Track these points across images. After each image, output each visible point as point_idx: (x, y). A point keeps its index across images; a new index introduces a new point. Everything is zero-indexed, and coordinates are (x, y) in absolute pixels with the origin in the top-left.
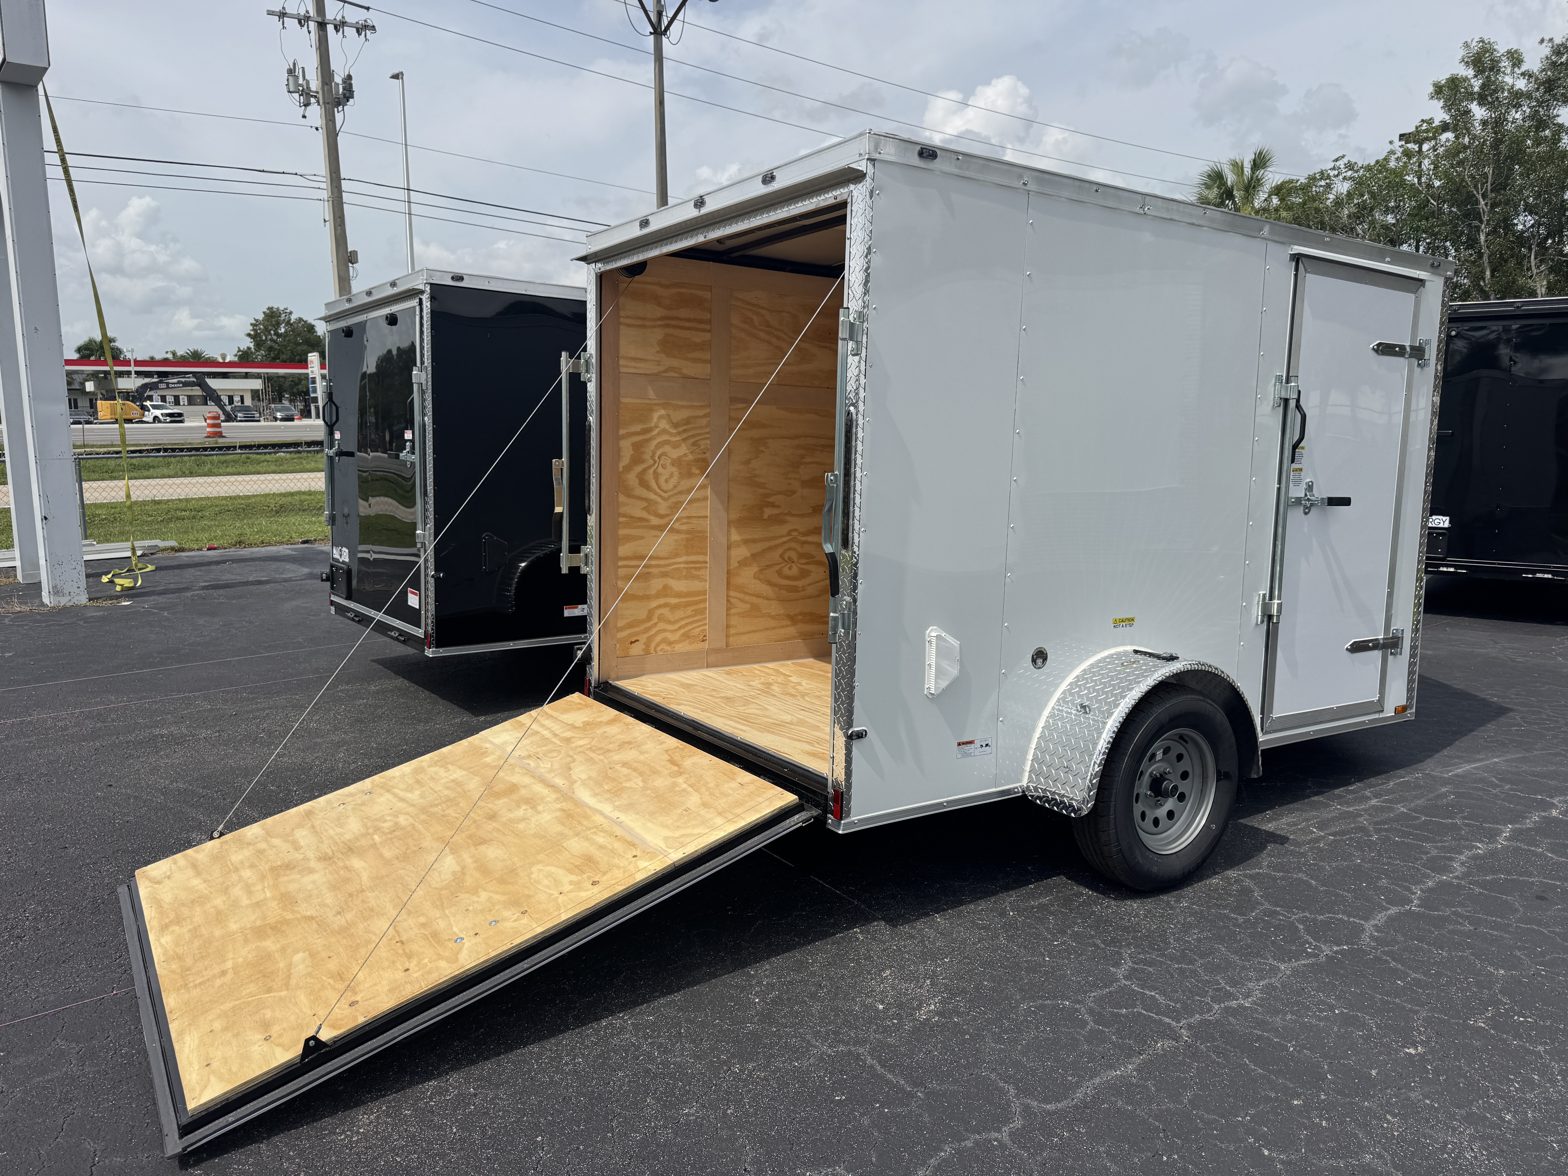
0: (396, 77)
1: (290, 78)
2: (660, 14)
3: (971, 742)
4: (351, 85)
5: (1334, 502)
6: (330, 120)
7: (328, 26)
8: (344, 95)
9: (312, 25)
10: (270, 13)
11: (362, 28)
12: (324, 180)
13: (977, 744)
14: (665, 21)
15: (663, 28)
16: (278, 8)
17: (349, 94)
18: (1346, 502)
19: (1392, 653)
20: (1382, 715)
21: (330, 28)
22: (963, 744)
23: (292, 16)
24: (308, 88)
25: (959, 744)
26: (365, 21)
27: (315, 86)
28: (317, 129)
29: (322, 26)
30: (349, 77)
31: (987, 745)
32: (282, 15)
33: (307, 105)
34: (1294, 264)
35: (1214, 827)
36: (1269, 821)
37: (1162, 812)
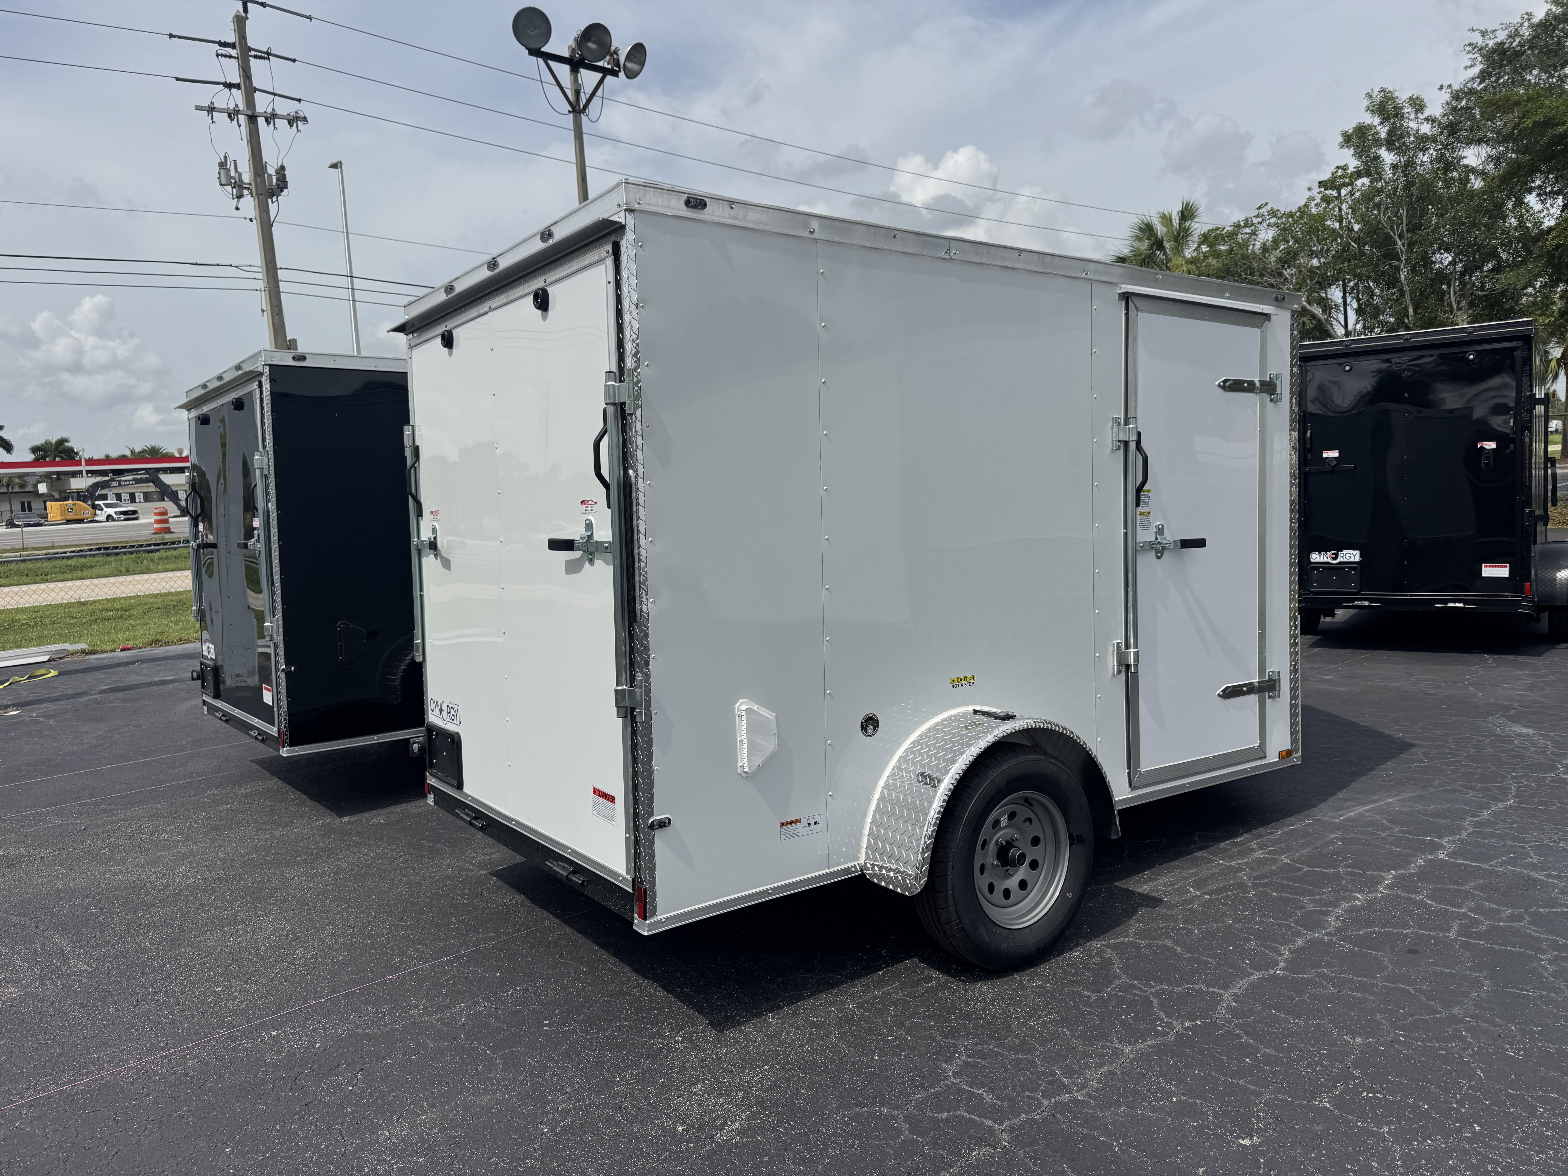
0: (334, 166)
1: (222, 171)
2: (577, 93)
3: (797, 821)
4: (284, 176)
5: (1187, 544)
6: (264, 211)
7: (259, 119)
8: (278, 185)
9: (242, 119)
10: (199, 108)
11: (293, 120)
12: (260, 270)
13: (804, 822)
14: (583, 99)
15: (582, 106)
16: (206, 104)
17: (282, 184)
18: (1200, 543)
19: (1270, 697)
20: (1265, 762)
21: (261, 121)
22: (787, 823)
23: (221, 111)
24: (241, 180)
25: (783, 825)
26: (296, 112)
27: (247, 177)
28: (251, 220)
29: (252, 119)
30: (283, 168)
31: (815, 823)
32: (211, 109)
33: (240, 197)
34: (1124, 303)
35: (1070, 895)
36: (1146, 882)
37: (1012, 883)
